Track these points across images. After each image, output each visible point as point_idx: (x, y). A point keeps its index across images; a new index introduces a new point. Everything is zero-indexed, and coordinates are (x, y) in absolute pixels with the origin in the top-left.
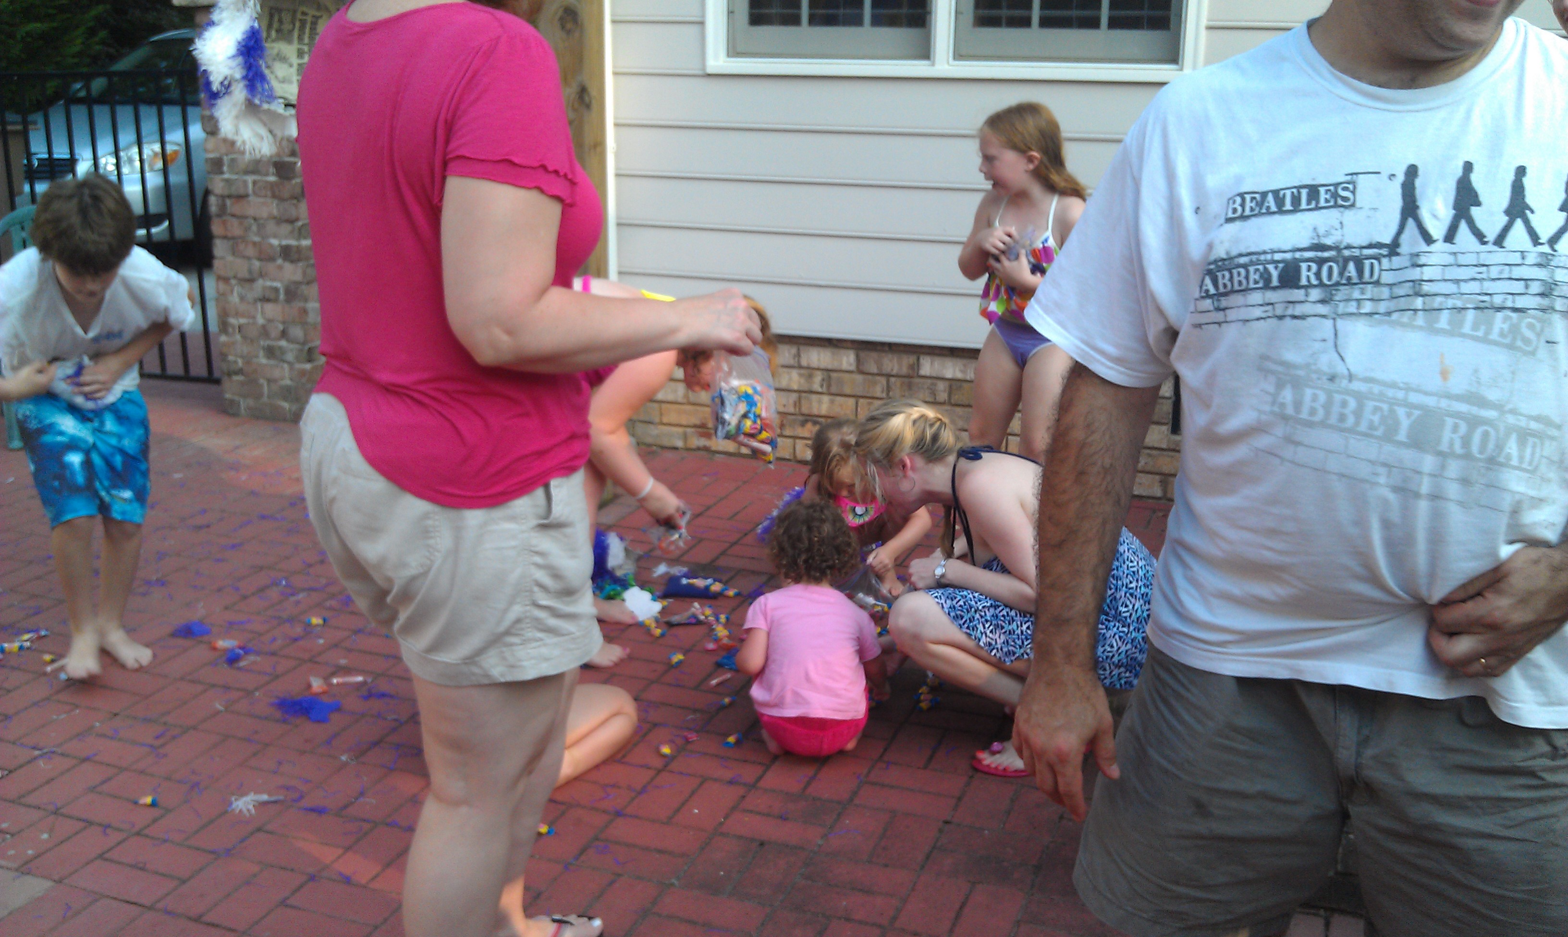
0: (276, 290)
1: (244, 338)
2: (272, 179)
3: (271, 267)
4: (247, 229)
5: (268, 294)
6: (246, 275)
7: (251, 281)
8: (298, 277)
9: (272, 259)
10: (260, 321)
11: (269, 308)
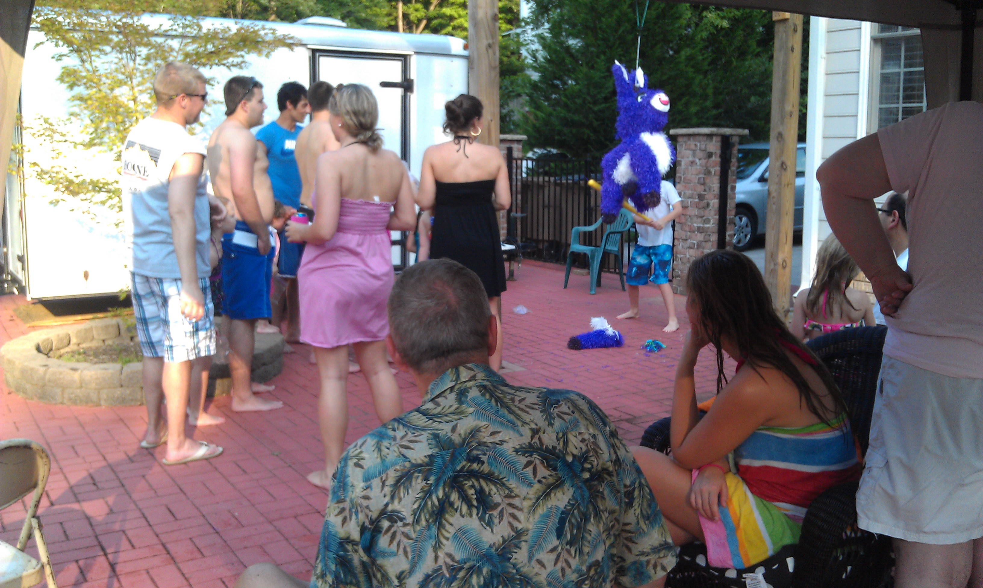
0: (694, 244)
1: (682, 262)
2: (697, 200)
3: (693, 234)
4: (687, 220)
5: (692, 246)
6: (685, 238)
7: (686, 240)
8: (702, 239)
9: (694, 232)
10: (688, 256)
11: (691, 250)
